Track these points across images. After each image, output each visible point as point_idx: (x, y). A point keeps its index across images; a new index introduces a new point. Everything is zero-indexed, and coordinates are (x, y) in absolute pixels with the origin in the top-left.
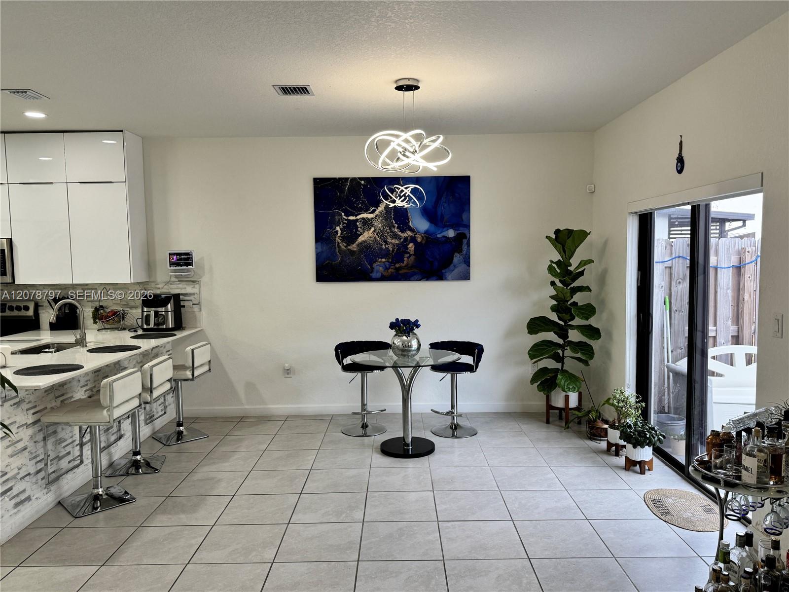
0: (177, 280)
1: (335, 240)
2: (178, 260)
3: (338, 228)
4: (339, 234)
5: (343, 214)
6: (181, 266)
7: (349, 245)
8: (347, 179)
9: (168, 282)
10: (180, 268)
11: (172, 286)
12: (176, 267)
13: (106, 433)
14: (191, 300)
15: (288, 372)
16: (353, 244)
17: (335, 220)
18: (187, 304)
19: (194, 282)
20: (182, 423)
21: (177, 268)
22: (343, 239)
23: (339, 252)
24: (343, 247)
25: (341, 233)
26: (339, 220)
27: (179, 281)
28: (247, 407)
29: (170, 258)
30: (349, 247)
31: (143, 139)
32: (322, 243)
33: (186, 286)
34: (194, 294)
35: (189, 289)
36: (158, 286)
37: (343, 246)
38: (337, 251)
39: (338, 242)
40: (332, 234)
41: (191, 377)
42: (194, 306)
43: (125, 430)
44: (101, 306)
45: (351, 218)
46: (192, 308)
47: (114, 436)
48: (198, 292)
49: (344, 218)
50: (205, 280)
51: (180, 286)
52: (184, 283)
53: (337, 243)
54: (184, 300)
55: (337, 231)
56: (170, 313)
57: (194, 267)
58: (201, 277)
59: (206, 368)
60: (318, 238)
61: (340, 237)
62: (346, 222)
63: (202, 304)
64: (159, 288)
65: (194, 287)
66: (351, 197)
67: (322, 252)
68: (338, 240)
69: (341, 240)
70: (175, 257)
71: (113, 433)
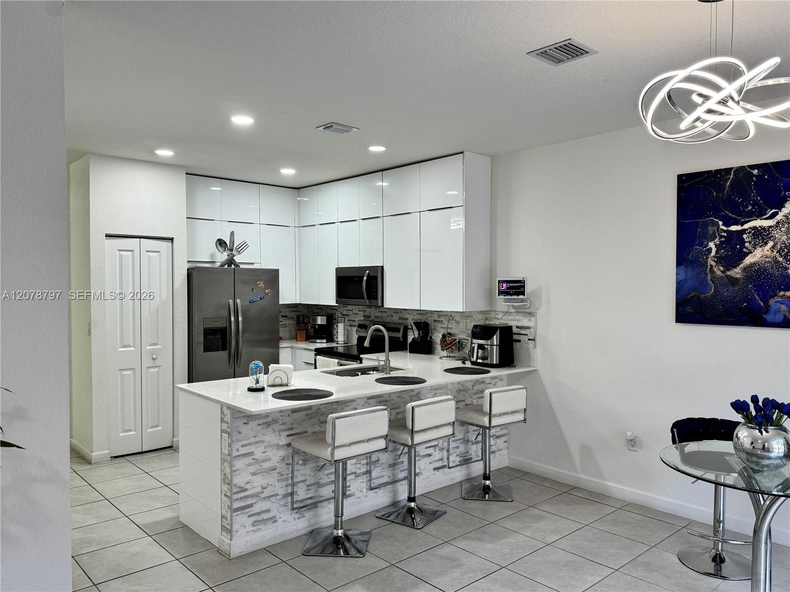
0: (514, 311)
1: (706, 262)
2: (508, 288)
3: (712, 245)
4: (713, 253)
5: (721, 223)
6: (511, 296)
7: (729, 270)
8: (728, 170)
9: (507, 312)
10: (510, 297)
11: (511, 317)
12: (505, 296)
13: (392, 468)
14: (527, 335)
15: (632, 443)
16: (735, 267)
17: (707, 232)
18: (523, 339)
19: (530, 314)
20: (489, 477)
21: (507, 297)
22: (719, 260)
23: (711, 280)
24: (719, 273)
25: (717, 252)
26: (714, 233)
27: (516, 312)
28: (582, 476)
29: (499, 286)
30: (728, 273)
31: (492, 157)
32: (686, 266)
33: (522, 318)
34: (529, 328)
35: (525, 322)
36: (497, 316)
37: (718, 271)
38: (709, 279)
39: (711, 266)
40: (702, 253)
41: (488, 425)
42: (529, 341)
43: (422, 469)
44: (450, 334)
45: (734, 228)
46: (527, 343)
47: (403, 473)
48: (534, 326)
49: (722, 229)
50: (541, 312)
51: (517, 317)
52: (521, 315)
53: (709, 267)
54: (520, 334)
55: (711, 249)
56: (495, 347)
57: (526, 297)
58: (537, 309)
59: (520, 417)
60: (682, 259)
61: (715, 257)
62: (725, 234)
63: (537, 340)
64: (498, 319)
65: (530, 320)
66: (736, 197)
67: (685, 279)
68: (711, 262)
69: (715, 262)
70: (504, 285)
71: (401, 469)
